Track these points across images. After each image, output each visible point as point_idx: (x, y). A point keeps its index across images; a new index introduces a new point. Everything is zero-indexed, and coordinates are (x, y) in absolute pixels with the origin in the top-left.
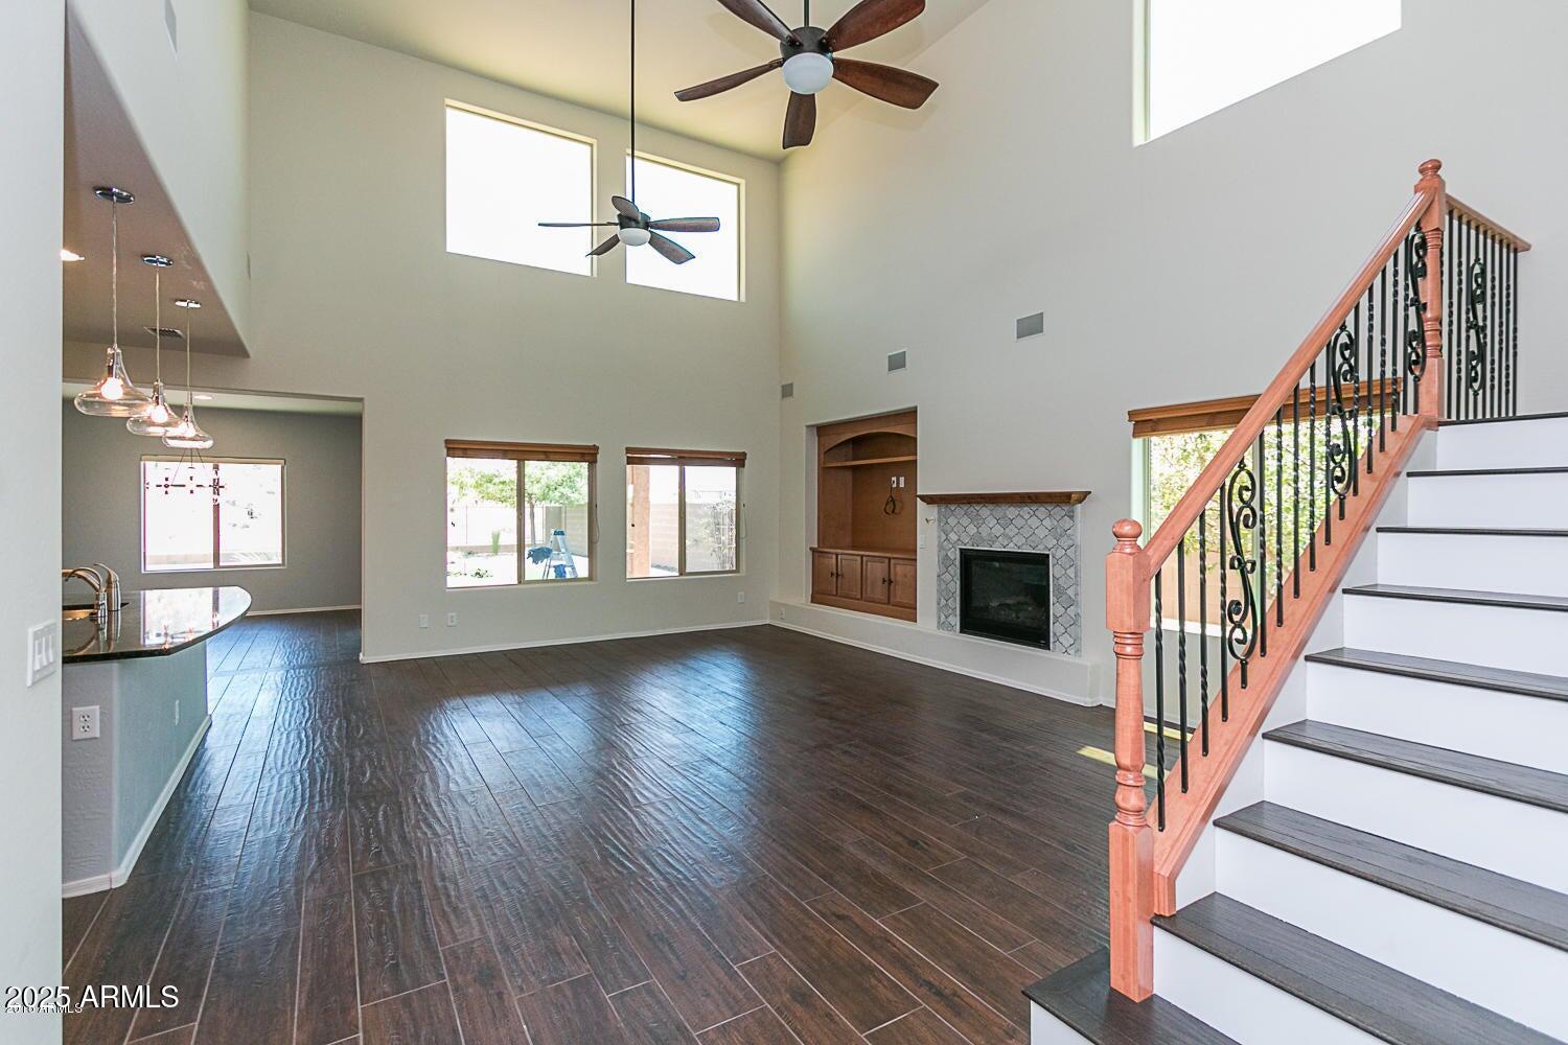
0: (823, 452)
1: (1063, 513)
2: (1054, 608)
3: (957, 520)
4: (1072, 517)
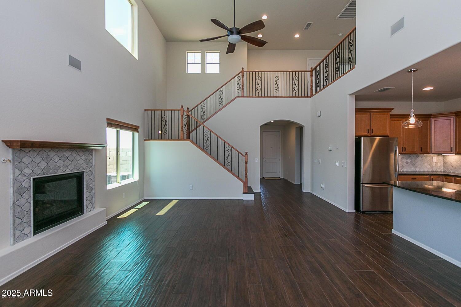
1: (89, 153)
2: (86, 194)
3: (31, 159)
4: (92, 155)
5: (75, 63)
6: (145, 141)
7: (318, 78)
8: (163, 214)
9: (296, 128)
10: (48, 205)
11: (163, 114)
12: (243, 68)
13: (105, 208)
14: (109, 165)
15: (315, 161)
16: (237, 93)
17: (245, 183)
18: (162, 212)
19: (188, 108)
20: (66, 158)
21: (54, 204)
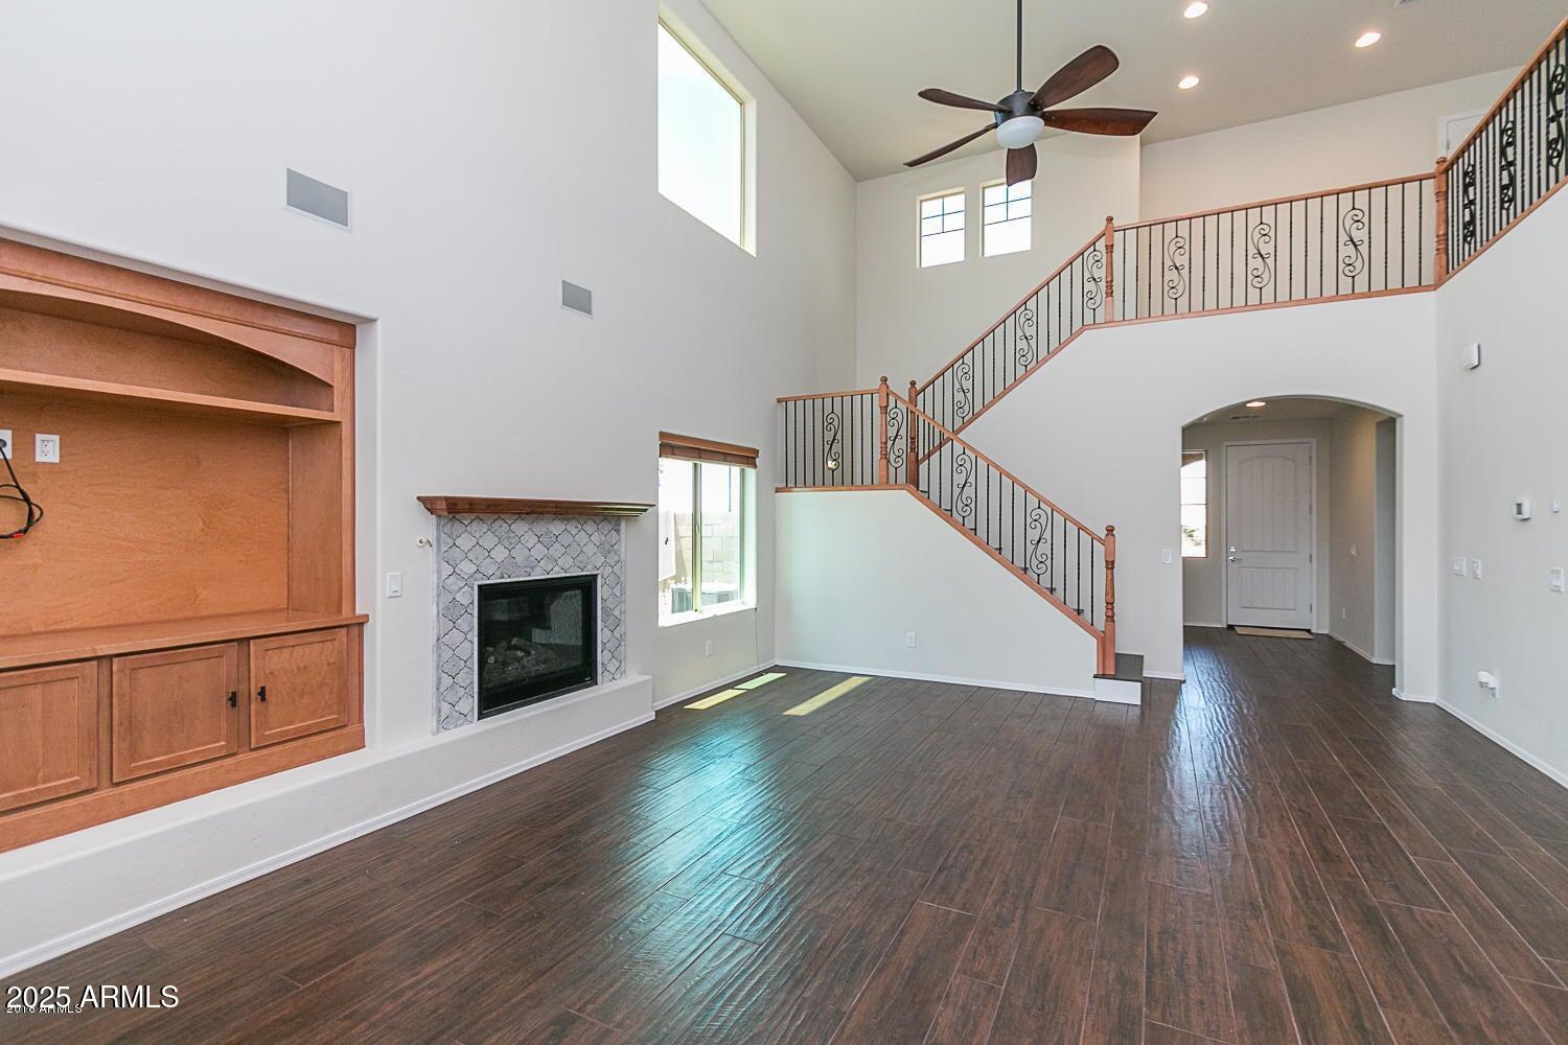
1: (610, 526)
2: (602, 635)
3: (474, 541)
4: (618, 531)
5: (577, 299)
6: (777, 492)
7: (1471, 197)
8: (802, 714)
9: (1378, 424)
10: (520, 654)
11: (828, 410)
12: (1110, 220)
13: (649, 677)
14: (711, 562)
15: (1456, 568)
16: (1089, 314)
17: (1105, 641)
18: (802, 709)
19: (913, 384)
20: (554, 539)
21: (533, 652)
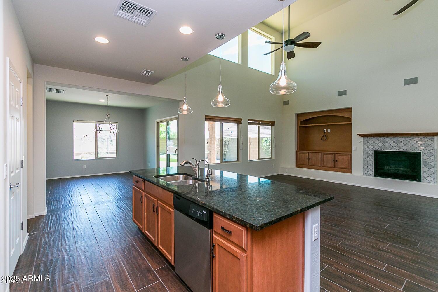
0: (300, 121)
3: (373, 142)
